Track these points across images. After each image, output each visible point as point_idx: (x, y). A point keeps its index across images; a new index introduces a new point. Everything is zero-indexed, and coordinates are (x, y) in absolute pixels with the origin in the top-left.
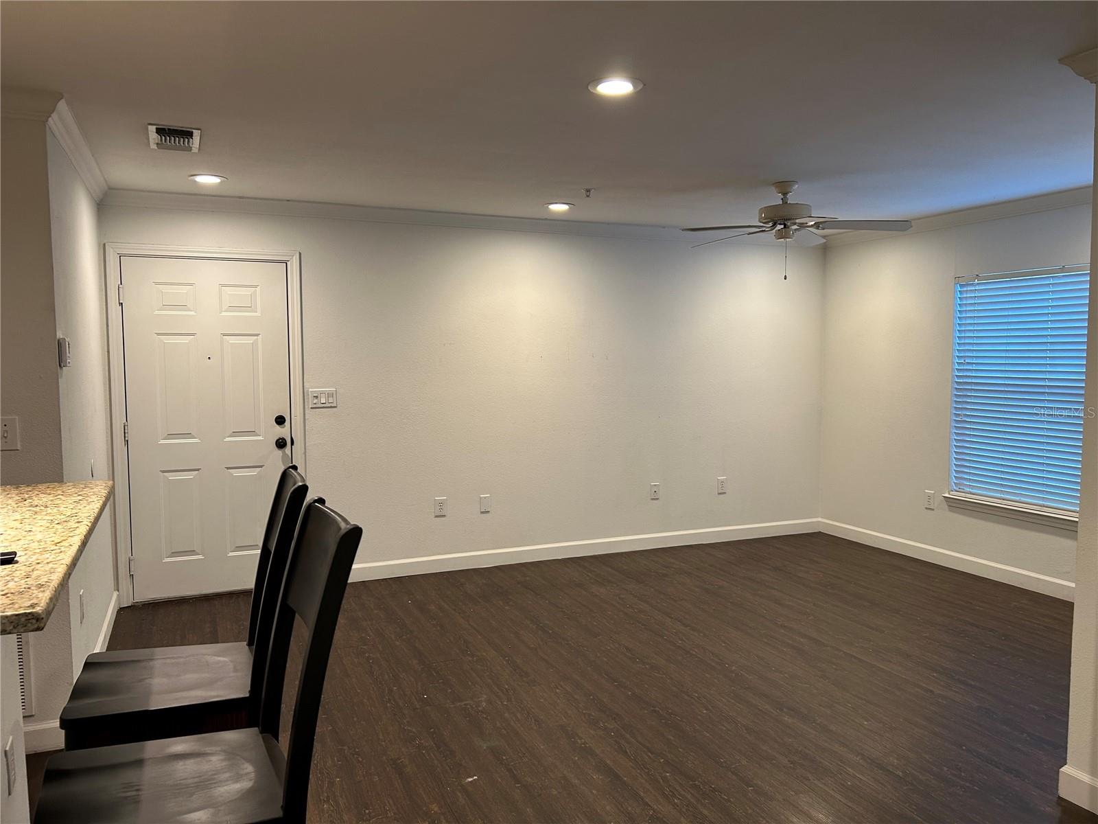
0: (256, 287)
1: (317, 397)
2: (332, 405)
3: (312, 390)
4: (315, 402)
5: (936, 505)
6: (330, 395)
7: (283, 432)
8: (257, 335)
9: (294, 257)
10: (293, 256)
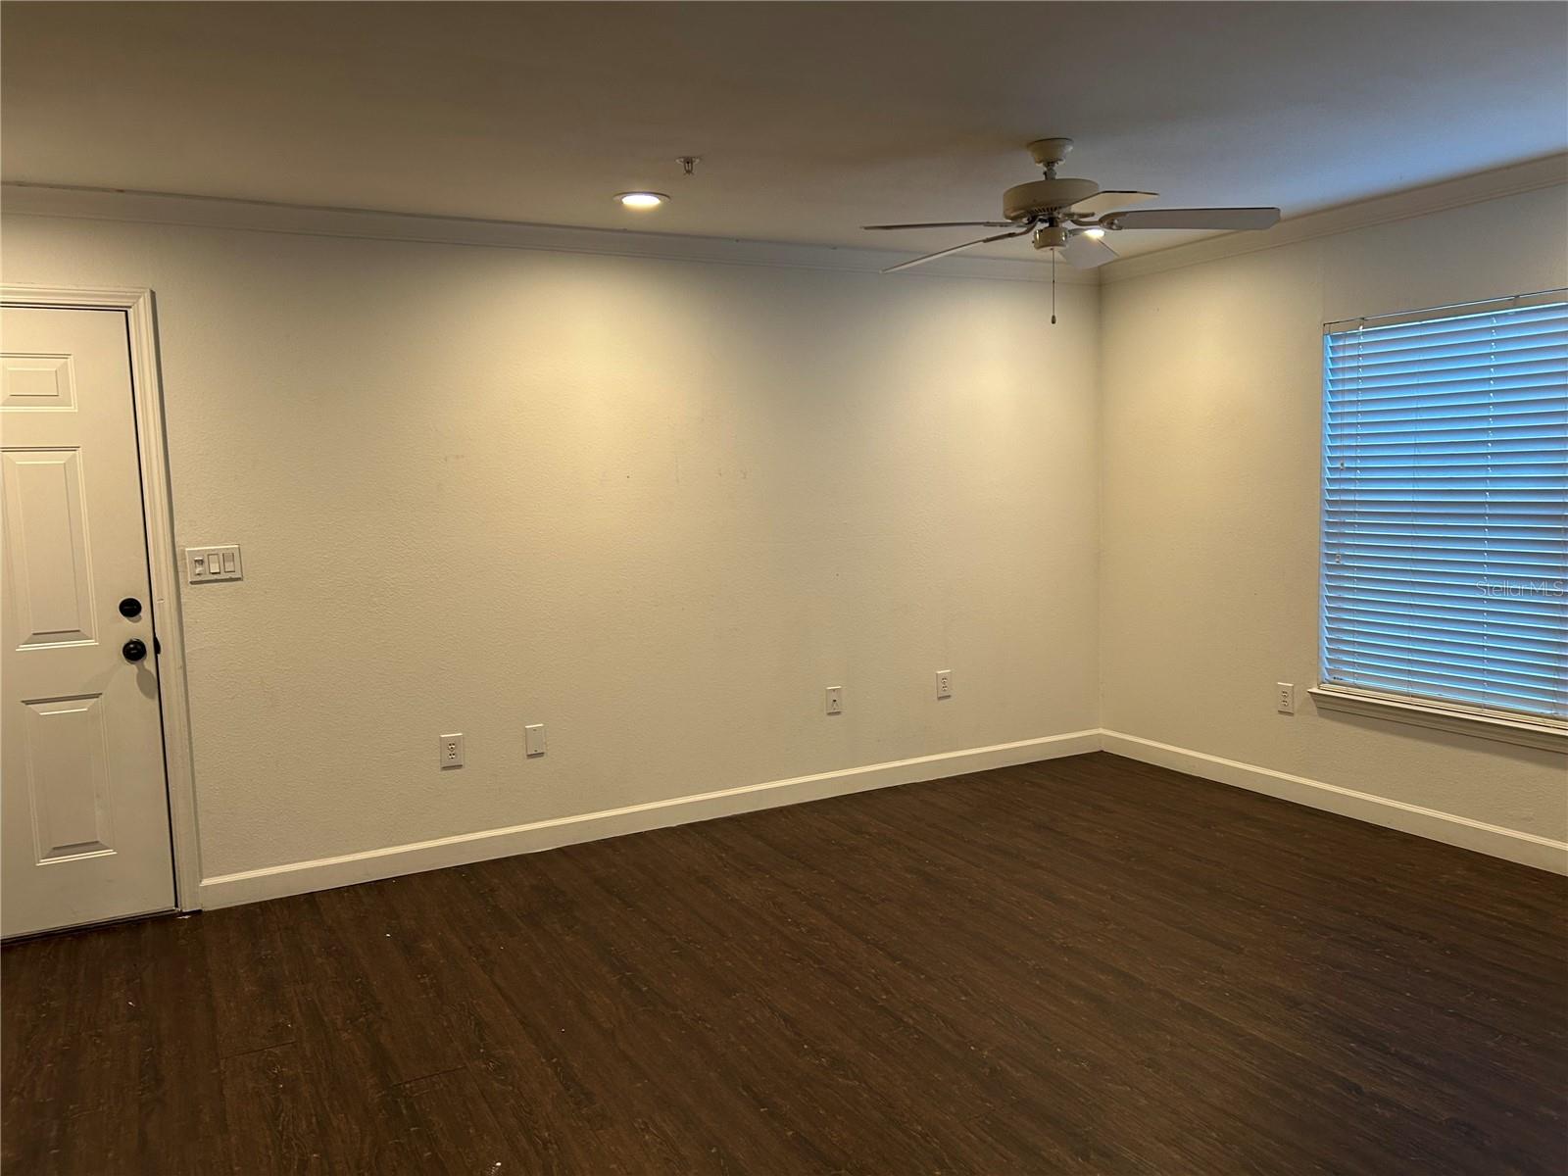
0: (65, 356)
1: (201, 562)
2: (233, 576)
3: (191, 548)
4: (197, 571)
5: (1296, 706)
6: (227, 557)
7: (137, 629)
8: (74, 449)
9: (141, 300)
10: (139, 297)
